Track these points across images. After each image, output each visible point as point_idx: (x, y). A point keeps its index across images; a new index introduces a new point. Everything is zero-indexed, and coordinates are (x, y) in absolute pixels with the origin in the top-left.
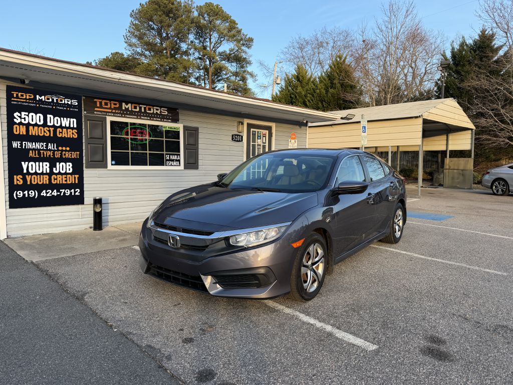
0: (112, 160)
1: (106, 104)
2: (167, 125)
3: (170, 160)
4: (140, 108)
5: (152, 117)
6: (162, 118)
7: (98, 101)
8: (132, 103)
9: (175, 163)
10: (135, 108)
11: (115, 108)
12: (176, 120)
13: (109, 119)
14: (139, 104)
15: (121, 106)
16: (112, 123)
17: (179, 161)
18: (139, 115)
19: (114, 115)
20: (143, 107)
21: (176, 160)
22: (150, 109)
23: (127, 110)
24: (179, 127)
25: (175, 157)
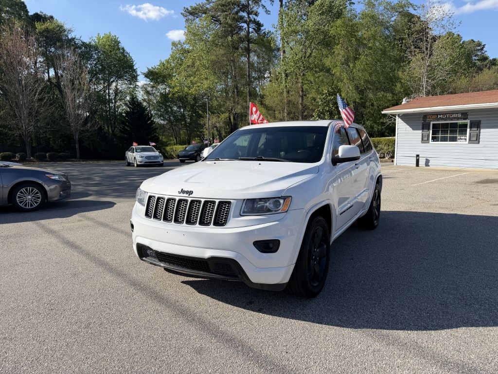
0: (432, 139)
1: (431, 117)
2: (460, 122)
3: (460, 139)
4: (447, 116)
5: (452, 119)
6: (458, 119)
7: (428, 116)
8: (443, 114)
9: (463, 140)
10: (444, 116)
11: (435, 118)
12: (465, 119)
13: (432, 123)
14: (446, 114)
15: (438, 116)
16: (433, 124)
17: (466, 139)
18: (445, 119)
19: (434, 121)
20: (448, 115)
21: (464, 139)
22: (451, 116)
23: (440, 118)
24: (468, 122)
25: (463, 137)
